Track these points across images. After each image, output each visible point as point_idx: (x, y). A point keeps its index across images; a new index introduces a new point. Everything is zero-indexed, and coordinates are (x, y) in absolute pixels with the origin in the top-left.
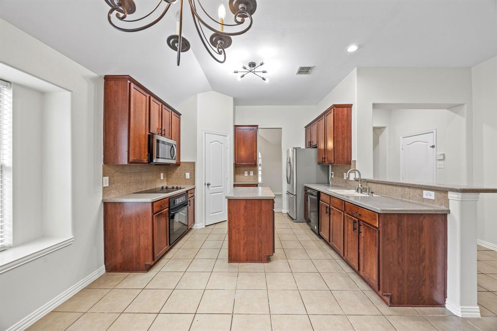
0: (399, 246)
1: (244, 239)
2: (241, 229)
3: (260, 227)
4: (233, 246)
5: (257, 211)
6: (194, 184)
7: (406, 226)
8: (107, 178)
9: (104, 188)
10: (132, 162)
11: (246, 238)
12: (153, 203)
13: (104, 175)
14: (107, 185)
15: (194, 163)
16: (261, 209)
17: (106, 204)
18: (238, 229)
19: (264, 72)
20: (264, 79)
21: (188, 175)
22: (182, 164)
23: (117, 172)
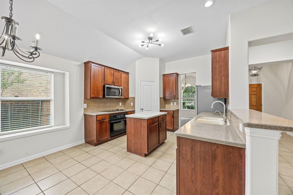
0: (193, 166)
1: (133, 140)
2: (132, 134)
3: (141, 135)
4: (129, 143)
5: (139, 125)
6: (135, 109)
7: (198, 151)
8: (86, 104)
9: (85, 109)
10: (92, 98)
11: (134, 140)
12: (97, 116)
13: (84, 103)
14: (86, 107)
15: (134, 98)
16: (141, 124)
17: (85, 115)
18: (131, 134)
19: (157, 41)
20: (160, 45)
21: (132, 104)
22: (129, 98)
23: (91, 102)
